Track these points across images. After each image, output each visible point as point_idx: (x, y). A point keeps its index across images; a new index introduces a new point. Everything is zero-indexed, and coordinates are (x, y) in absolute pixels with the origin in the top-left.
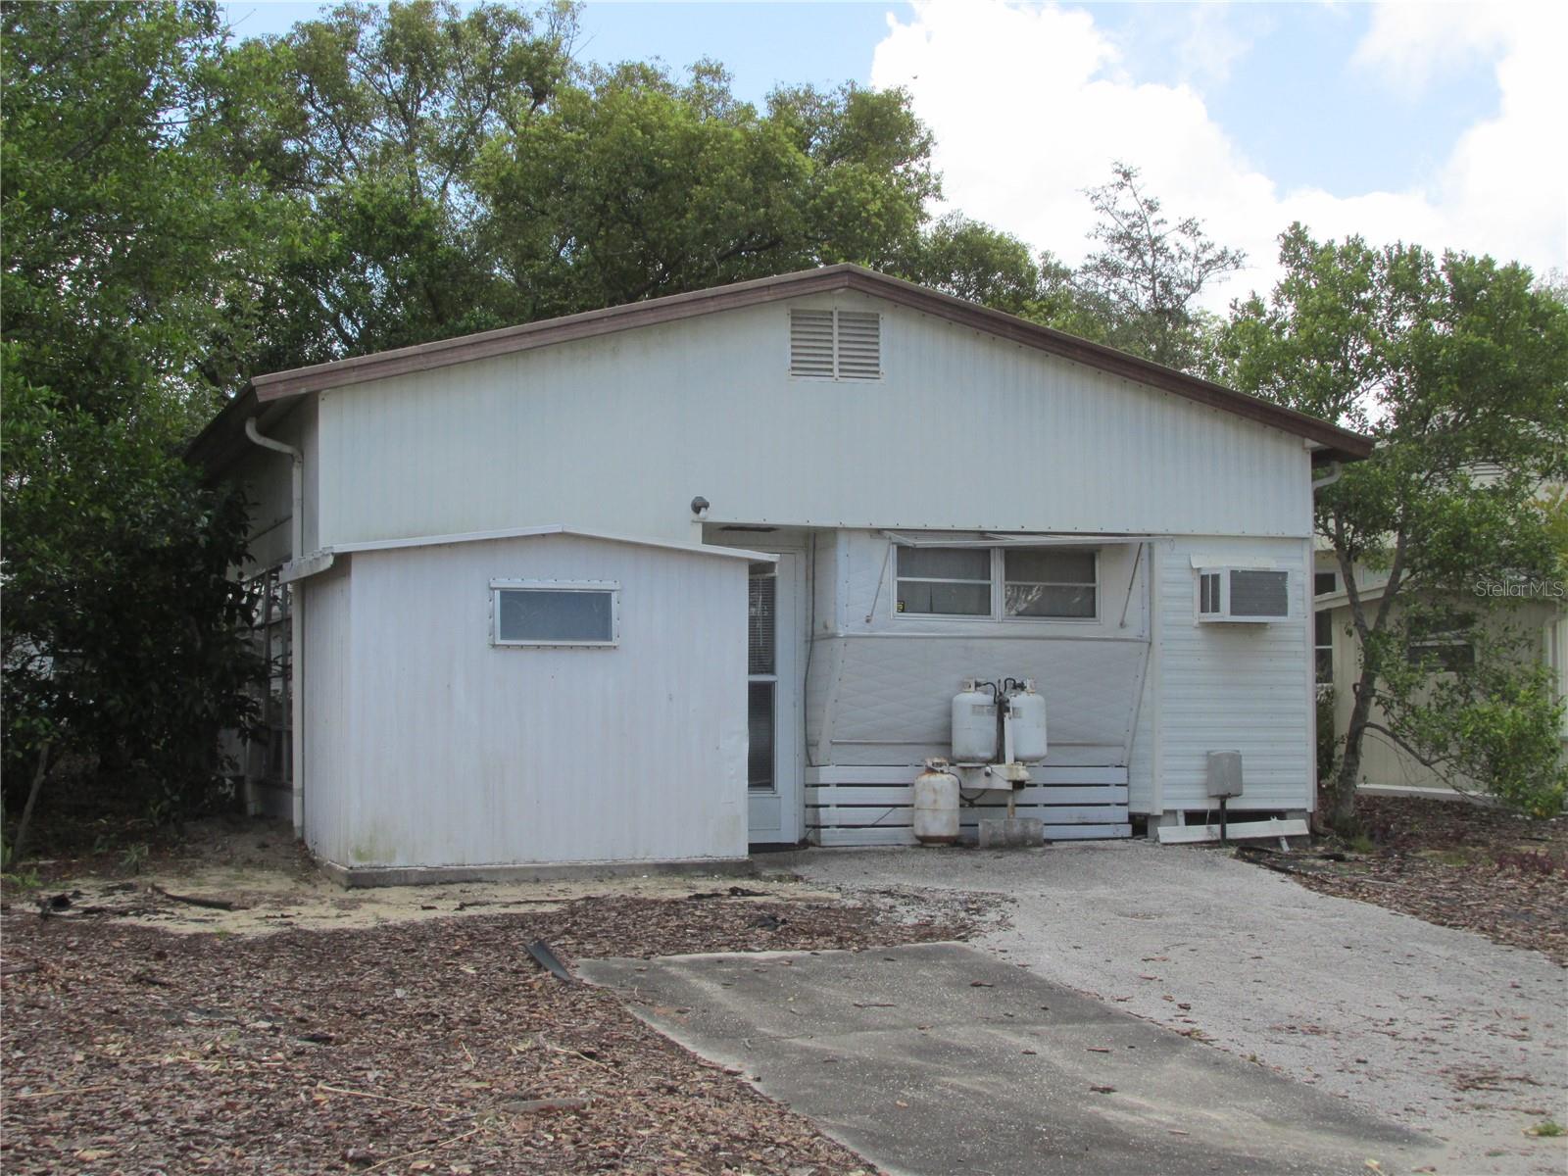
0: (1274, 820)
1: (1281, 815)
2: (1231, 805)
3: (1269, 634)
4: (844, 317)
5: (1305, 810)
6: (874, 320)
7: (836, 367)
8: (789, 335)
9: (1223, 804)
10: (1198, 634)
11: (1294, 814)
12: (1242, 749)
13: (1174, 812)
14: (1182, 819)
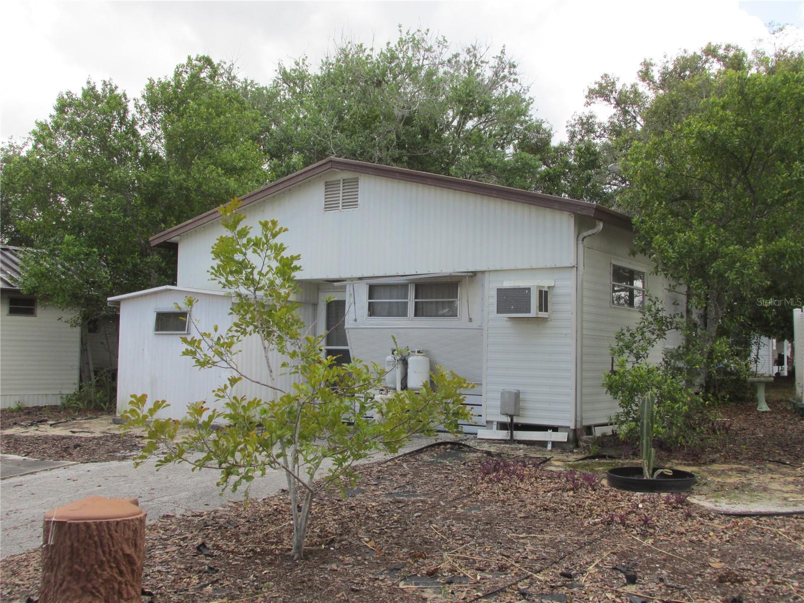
0: (550, 431)
1: (555, 429)
2: (516, 420)
3: (550, 324)
4: (345, 181)
5: (569, 427)
6: (356, 181)
7: (340, 205)
8: (323, 193)
9: (512, 420)
10: (509, 324)
11: (564, 429)
12: (521, 389)
13: (492, 422)
14: (495, 426)
